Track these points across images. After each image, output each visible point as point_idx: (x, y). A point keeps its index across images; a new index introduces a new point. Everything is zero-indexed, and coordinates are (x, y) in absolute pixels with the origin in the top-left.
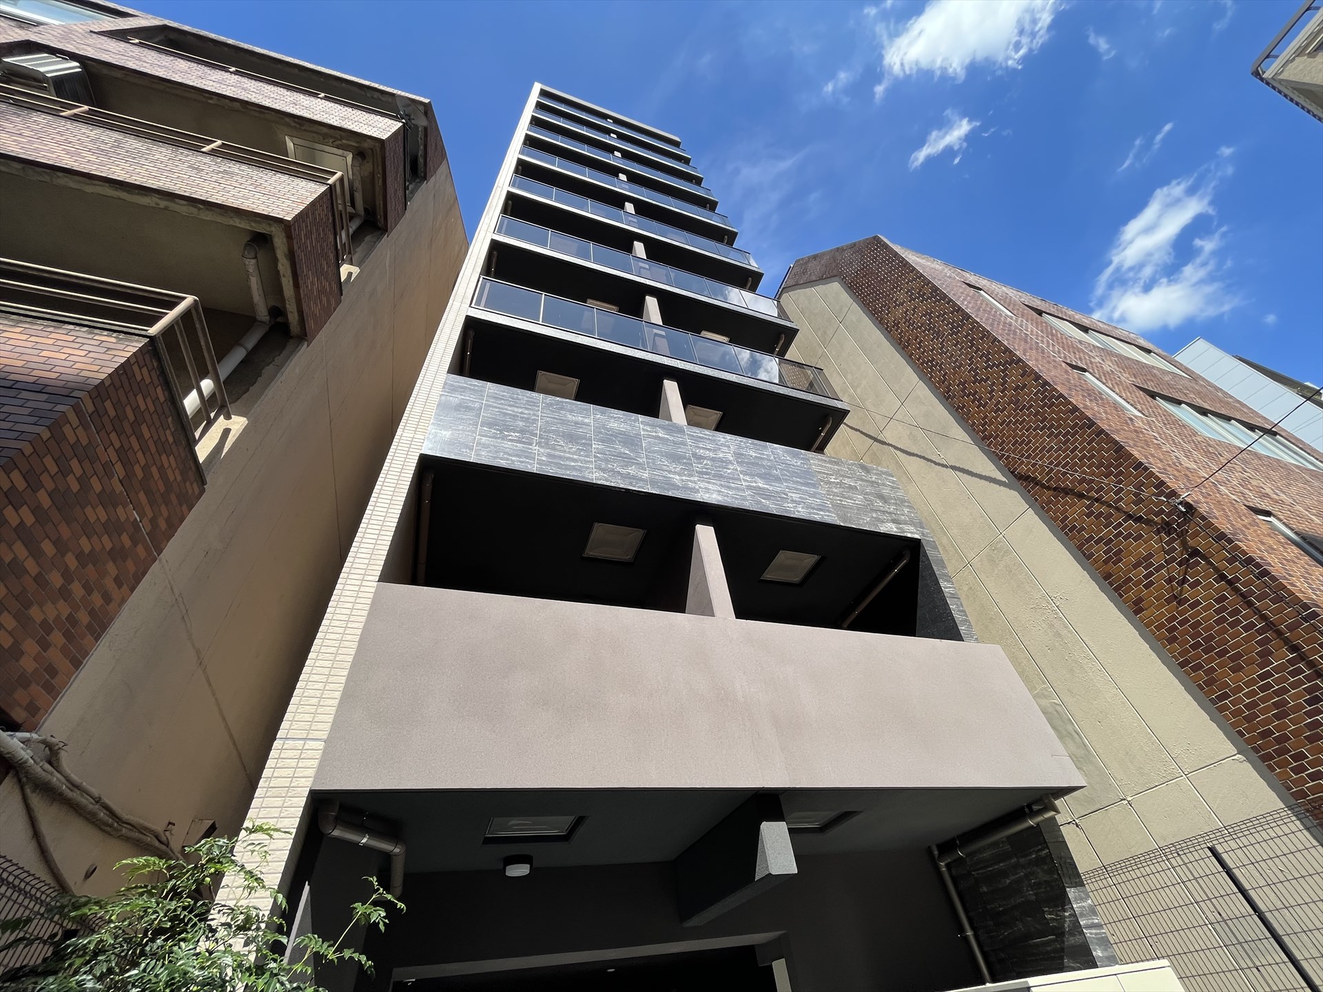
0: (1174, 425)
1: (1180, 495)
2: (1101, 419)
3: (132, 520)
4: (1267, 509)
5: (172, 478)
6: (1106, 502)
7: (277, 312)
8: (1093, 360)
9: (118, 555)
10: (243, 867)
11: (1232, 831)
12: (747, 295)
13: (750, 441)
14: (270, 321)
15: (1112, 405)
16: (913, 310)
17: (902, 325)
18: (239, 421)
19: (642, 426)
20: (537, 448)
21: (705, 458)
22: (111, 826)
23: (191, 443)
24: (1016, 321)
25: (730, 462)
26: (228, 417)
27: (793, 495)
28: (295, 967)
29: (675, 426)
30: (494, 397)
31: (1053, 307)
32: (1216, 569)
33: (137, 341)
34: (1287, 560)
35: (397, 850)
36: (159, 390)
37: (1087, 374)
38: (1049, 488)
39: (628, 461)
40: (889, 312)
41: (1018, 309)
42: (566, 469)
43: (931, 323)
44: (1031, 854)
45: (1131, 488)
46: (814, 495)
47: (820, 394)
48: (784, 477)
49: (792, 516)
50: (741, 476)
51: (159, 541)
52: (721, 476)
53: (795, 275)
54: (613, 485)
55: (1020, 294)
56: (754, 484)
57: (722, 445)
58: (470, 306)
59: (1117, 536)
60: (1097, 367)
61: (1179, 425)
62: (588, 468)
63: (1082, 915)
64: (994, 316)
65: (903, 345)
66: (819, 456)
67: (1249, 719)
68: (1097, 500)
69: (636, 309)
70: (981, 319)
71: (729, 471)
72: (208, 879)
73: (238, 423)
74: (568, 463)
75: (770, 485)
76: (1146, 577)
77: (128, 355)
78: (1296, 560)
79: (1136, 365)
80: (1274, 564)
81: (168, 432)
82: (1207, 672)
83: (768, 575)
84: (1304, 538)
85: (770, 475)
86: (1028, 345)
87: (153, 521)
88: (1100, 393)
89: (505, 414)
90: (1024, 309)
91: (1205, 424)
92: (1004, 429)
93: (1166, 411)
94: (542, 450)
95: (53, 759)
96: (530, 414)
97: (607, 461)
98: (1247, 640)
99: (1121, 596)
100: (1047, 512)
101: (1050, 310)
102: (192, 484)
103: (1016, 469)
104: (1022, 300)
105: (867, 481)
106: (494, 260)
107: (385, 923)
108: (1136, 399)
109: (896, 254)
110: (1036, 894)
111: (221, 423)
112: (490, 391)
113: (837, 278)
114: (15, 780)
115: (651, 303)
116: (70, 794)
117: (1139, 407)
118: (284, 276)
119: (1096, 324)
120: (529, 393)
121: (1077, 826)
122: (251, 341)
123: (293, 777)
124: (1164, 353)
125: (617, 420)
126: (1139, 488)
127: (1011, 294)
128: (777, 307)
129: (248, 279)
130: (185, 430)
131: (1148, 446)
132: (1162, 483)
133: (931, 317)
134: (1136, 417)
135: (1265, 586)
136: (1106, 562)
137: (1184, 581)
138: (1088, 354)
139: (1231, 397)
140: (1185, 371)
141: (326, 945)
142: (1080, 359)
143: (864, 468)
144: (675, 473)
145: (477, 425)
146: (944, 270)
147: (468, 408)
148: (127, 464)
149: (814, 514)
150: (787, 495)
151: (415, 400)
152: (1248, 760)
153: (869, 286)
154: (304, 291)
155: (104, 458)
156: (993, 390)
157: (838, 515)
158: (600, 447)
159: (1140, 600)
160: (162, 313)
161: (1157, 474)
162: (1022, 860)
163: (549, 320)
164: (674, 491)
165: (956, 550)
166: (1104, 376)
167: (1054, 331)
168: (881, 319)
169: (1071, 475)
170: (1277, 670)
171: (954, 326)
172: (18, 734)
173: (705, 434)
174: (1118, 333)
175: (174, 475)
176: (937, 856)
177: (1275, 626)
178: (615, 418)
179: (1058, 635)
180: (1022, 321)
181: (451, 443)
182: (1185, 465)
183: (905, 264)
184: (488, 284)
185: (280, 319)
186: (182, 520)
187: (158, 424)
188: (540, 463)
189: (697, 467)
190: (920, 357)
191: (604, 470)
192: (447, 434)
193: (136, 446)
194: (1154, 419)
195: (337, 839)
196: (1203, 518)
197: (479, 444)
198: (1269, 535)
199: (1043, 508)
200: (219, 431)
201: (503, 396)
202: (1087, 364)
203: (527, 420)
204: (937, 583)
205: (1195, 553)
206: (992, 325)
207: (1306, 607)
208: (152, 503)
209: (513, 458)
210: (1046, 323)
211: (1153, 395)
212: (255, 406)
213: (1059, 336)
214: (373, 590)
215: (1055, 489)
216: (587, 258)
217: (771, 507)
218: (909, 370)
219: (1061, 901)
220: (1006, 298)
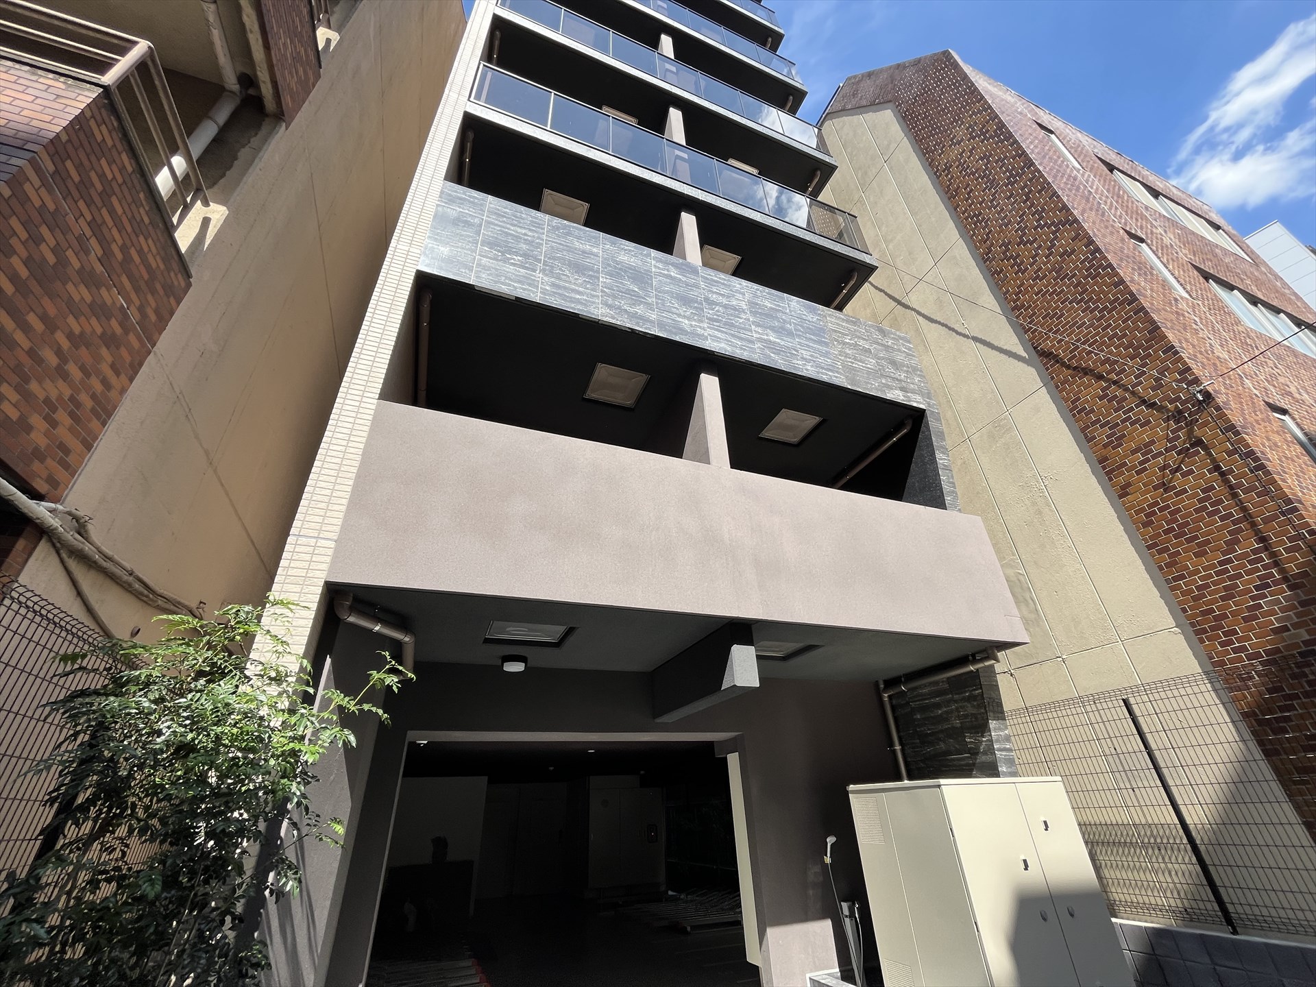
0: (1220, 311)
1: (1202, 383)
2: (1145, 296)
3: (118, 305)
4: (1286, 407)
5: (154, 265)
6: (1123, 385)
7: (248, 81)
8: (1154, 230)
9: (110, 341)
10: (268, 631)
11: (1146, 688)
12: (785, 117)
13: (767, 290)
14: (241, 92)
15: (1161, 282)
16: (971, 151)
17: (954, 169)
18: (219, 209)
19: (653, 262)
20: (541, 275)
21: (717, 304)
22: (147, 596)
23: (169, 230)
24: (1083, 175)
25: (743, 311)
26: (206, 203)
27: (803, 352)
28: (322, 714)
29: (689, 265)
30: (496, 213)
31: (1128, 164)
32: (1214, 460)
33: (89, 90)
34: (1287, 458)
35: (407, 639)
36: (124, 156)
37: (1143, 245)
38: (1068, 367)
39: (636, 299)
40: (943, 152)
41: (1088, 162)
42: (572, 302)
43: (987, 168)
44: (965, 692)
45: (1155, 373)
46: (826, 355)
47: (848, 243)
48: (798, 333)
49: (800, 374)
50: (753, 327)
51: (152, 331)
52: (732, 325)
53: (843, 97)
54: (619, 323)
55: (1095, 143)
56: (765, 337)
57: (737, 291)
58: (469, 100)
59: (1124, 421)
60: (1157, 238)
61: (1224, 311)
62: (594, 303)
63: (998, 741)
64: (1060, 166)
65: (951, 194)
66: (837, 313)
67: (1195, 599)
68: (1115, 383)
69: (657, 124)
70: (1045, 168)
71: (741, 321)
72: (238, 638)
73: (218, 213)
74: (573, 295)
75: (782, 340)
76: (1141, 463)
77: (83, 106)
78: (1295, 459)
79: (1199, 241)
80: (1272, 459)
81: (142, 210)
82: (1171, 556)
83: (767, 433)
84: (1310, 440)
85: (783, 328)
86: (1089, 205)
87: (141, 309)
88: (1152, 268)
89: (507, 234)
90: (1094, 163)
91: (1253, 315)
92: (1037, 300)
93: (1215, 295)
94: (546, 279)
95: (82, 531)
96: (534, 237)
97: (614, 297)
98: (1219, 529)
99: (1110, 479)
100: (1061, 392)
101: (1123, 167)
102: (176, 275)
103: (1040, 344)
104: (1096, 150)
105: (882, 345)
106: (497, 43)
107: (398, 687)
108: (1187, 279)
109: (965, 77)
110: (961, 723)
111: (198, 211)
112: (491, 206)
113: (891, 105)
114: (49, 544)
115: (675, 117)
116: (104, 564)
117: (1188, 288)
118: (251, 32)
119: (1169, 188)
120: (533, 212)
121: (1012, 675)
122: (223, 114)
123: (308, 569)
124: (1233, 232)
125: (629, 253)
126: (1162, 373)
127: (1085, 143)
128: (817, 137)
129: (209, 34)
130: (160, 210)
131: (1185, 329)
132: (1189, 369)
133: (989, 162)
134: (1182, 298)
135: (1256, 479)
136: (1105, 446)
137: (1178, 469)
138: (1151, 223)
139: (1289, 288)
140: (1250, 254)
141: (347, 699)
142: (1142, 228)
143: (881, 331)
144: (684, 317)
145: (477, 244)
146: (1016, 103)
147: (468, 224)
148: (104, 242)
149: (822, 373)
150: (797, 351)
151: (409, 208)
152: (1183, 633)
153: (926, 117)
154: (276, 55)
155: (77, 232)
156: (1037, 255)
157: (847, 377)
158: (608, 281)
159: (1129, 485)
160: (113, 59)
161: (1186, 359)
162: (956, 697)
163: (559, 127)
164: (682, 336)
165: (958, 424)
166: (1162, 250)
167: (1121, 192)
168: (932, 160)
169: (1096, 354)
170: (1238, 558)
171: (1011, 175)
172: (43, 503)
173: (720, 278)
174: (1190, 203)
175: (155, 262)
176: (881, 689)
177: (1251, 518)
178: (626, 250)
179: (1040, 512)
180: (1089, 176)
181: (449, 261)
182: (1217, 354)
183: (973, 91)
184: (490, 74)
185: (251, 92)
186: (172, 313)
187: (130, 200)
188: (544, 292)
189: (708, 312)
190: (966, 210)
191: (610, 307)
192: (445, 250)
193: (110, 223)
194: (1200, 303)
195: (351, 624)
196: (1218, 408)
197: (479, 265)
198: (1278, 432)
199: (1057, 387)
200: (197, 218)
201: (504, 213)
202: (1146, 234)
203: (530, 243)
204: (933, 454)
205: (1199, 442)
206: (1055, 177)
207: (1289, 501)
208: (137, 289)
209: (516, 285)
210: (1115, 181)
211: (1207, 276)
212: (235, 194)
213: (1126, 198)
214: (373, 407)
215: (1075, 368)
216: (605, 51)
217: (780, 363)
218: (951, 224)
219: (983, 728)
220: (1079, 146)
